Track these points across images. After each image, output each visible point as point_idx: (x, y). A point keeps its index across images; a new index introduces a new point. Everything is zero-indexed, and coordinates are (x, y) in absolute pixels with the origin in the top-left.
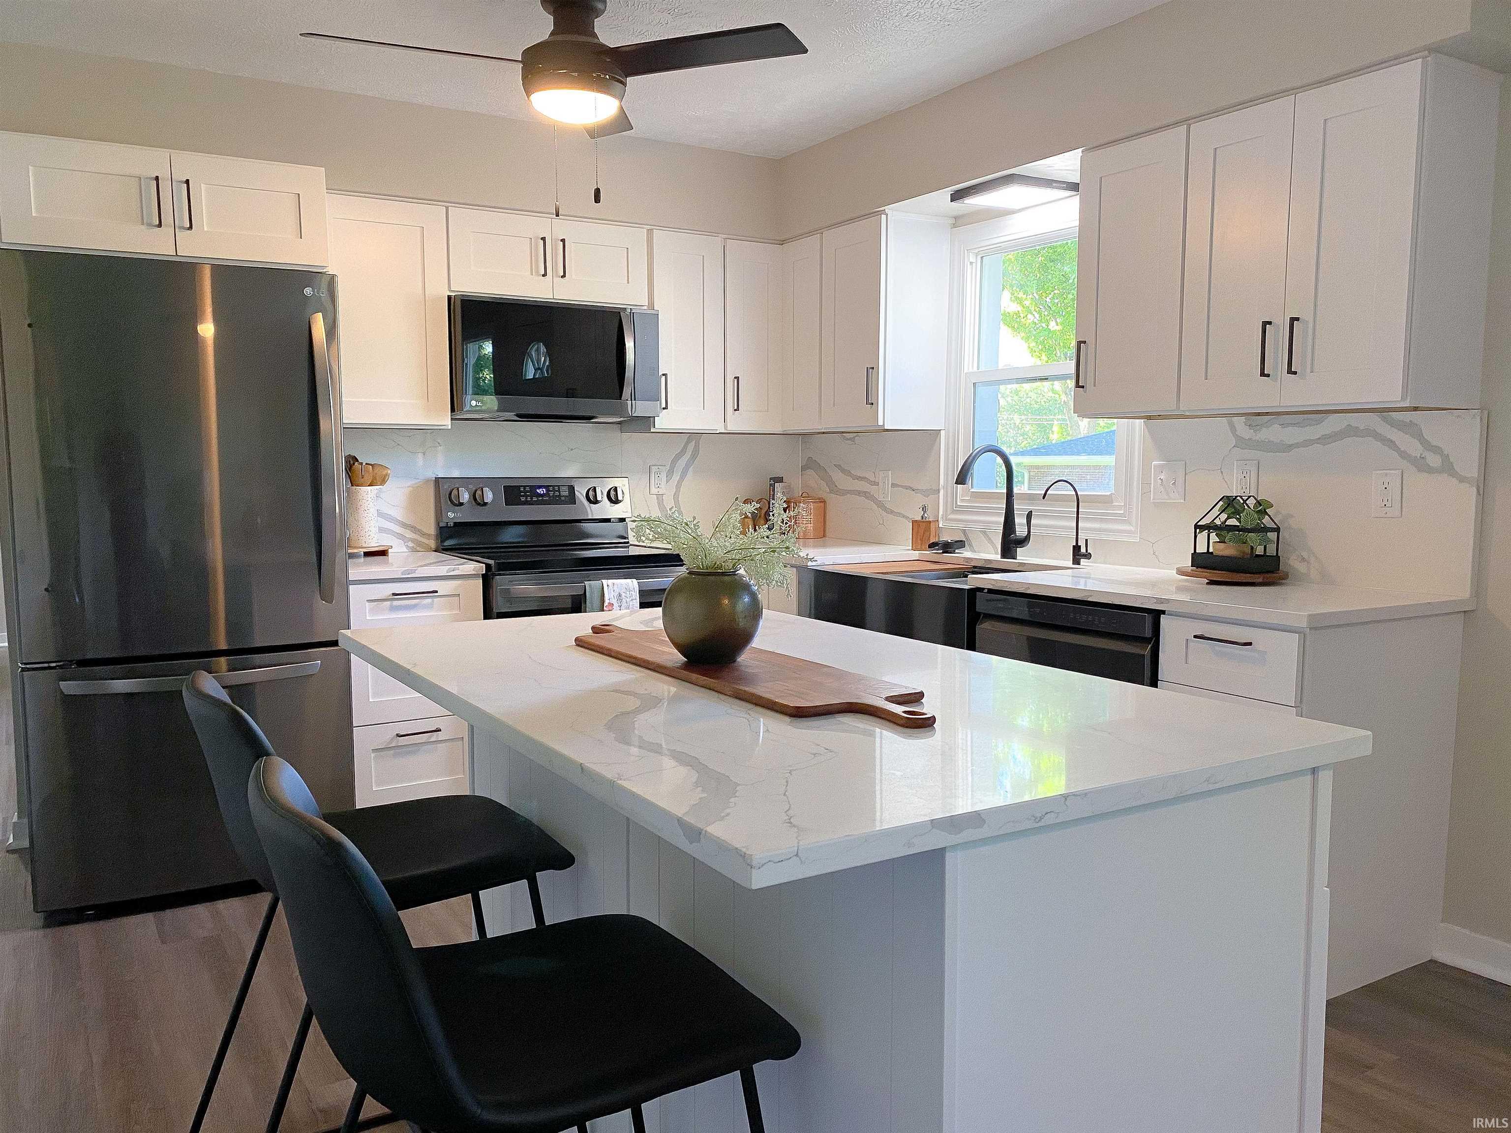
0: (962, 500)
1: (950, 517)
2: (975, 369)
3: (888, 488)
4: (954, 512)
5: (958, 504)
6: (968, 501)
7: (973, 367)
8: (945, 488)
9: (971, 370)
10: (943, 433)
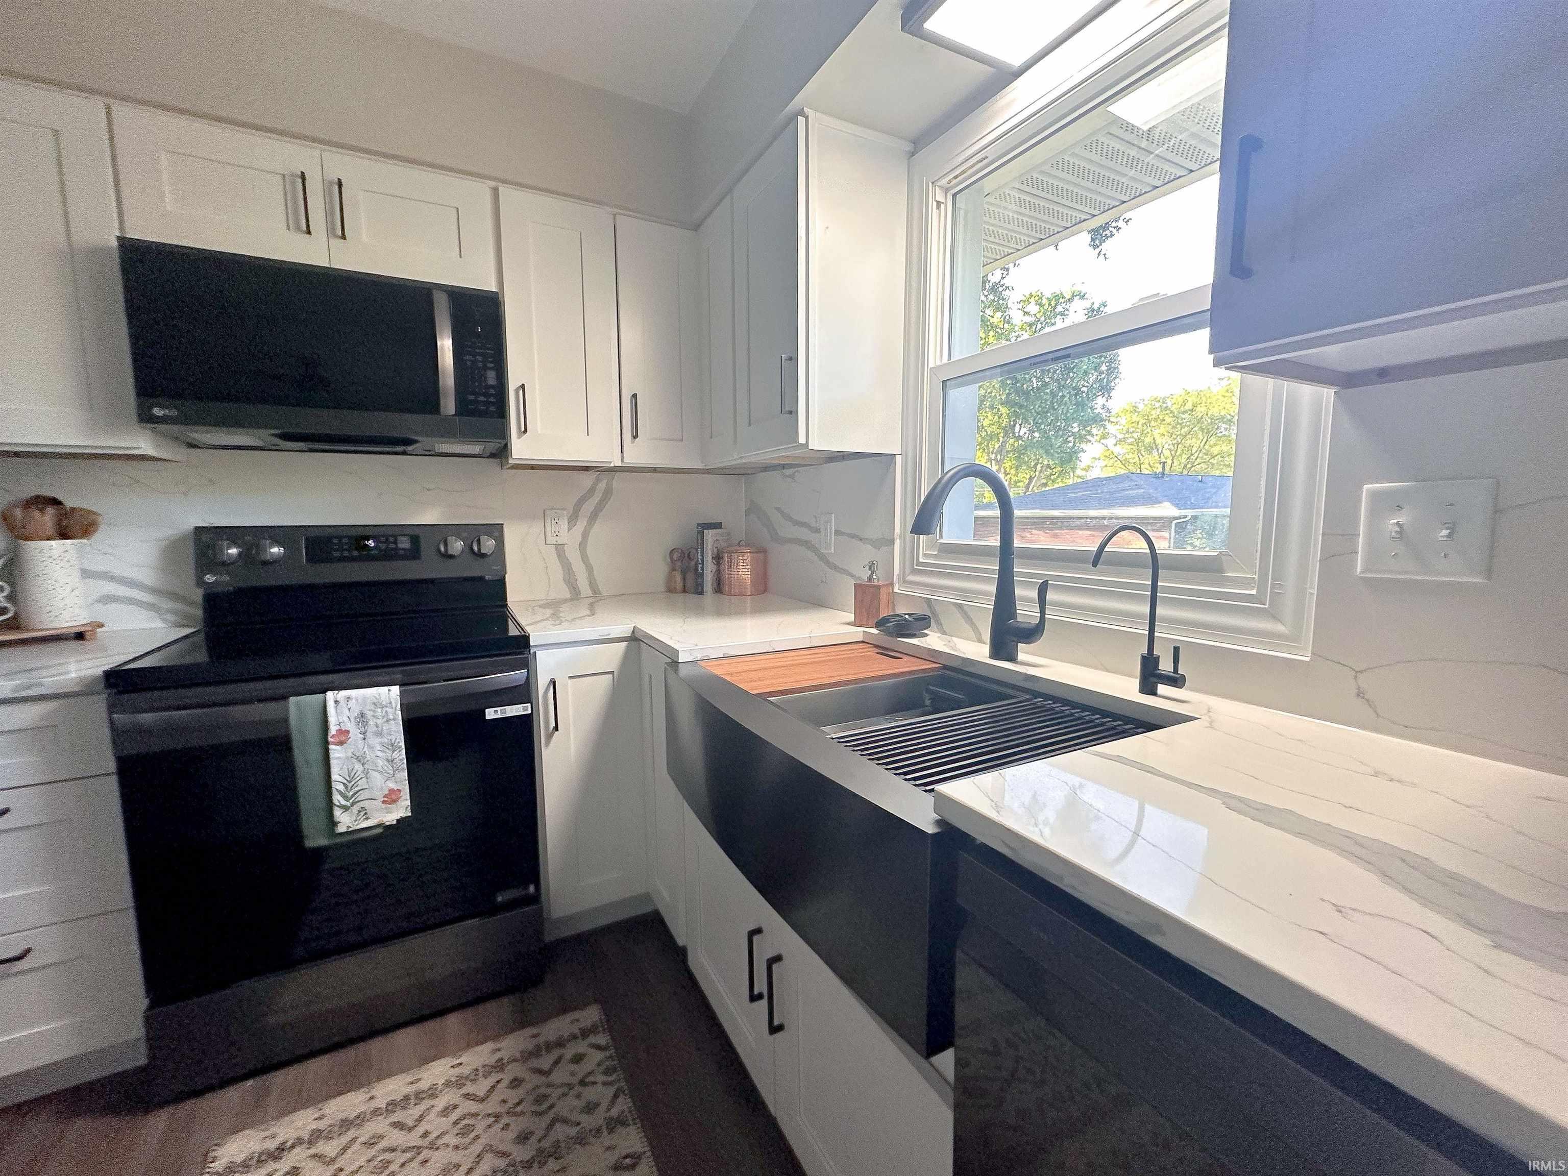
0: (925, 555)
1: (911, 578)
2: (945, 360)
3: (831, 538)
4: (914, 572)
5: (921, 560)
6: (935, 557)
7: (941, 356)
8: (902, 537)
9: (938, 363)
10: (899, 459)
